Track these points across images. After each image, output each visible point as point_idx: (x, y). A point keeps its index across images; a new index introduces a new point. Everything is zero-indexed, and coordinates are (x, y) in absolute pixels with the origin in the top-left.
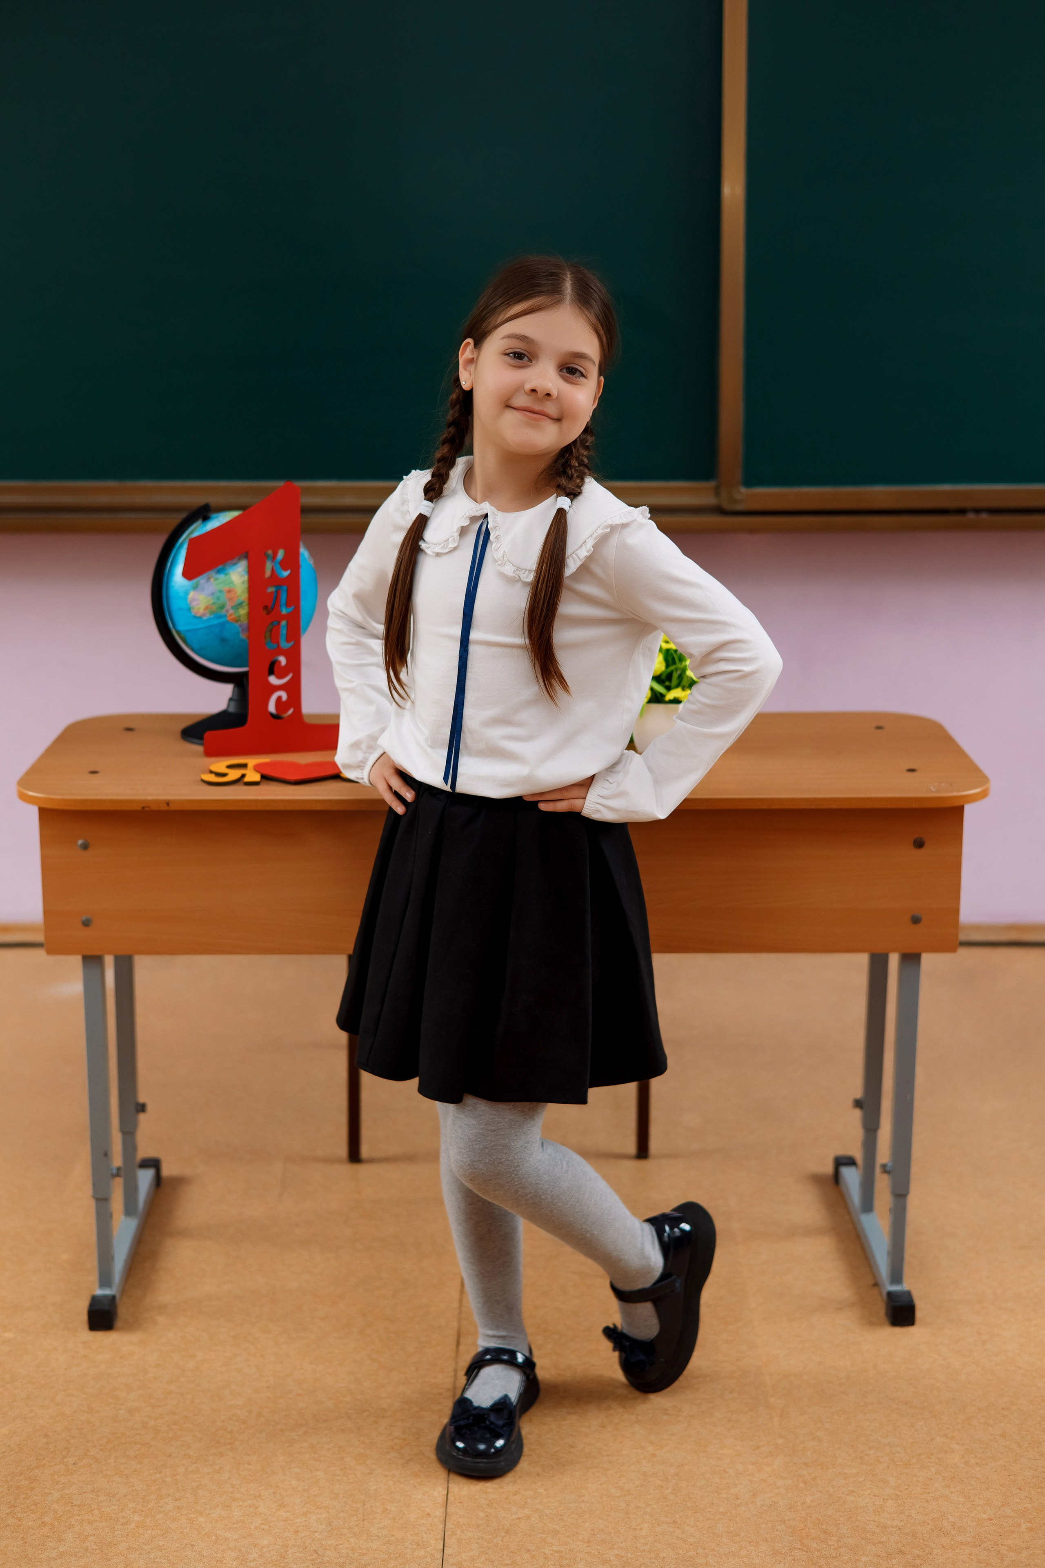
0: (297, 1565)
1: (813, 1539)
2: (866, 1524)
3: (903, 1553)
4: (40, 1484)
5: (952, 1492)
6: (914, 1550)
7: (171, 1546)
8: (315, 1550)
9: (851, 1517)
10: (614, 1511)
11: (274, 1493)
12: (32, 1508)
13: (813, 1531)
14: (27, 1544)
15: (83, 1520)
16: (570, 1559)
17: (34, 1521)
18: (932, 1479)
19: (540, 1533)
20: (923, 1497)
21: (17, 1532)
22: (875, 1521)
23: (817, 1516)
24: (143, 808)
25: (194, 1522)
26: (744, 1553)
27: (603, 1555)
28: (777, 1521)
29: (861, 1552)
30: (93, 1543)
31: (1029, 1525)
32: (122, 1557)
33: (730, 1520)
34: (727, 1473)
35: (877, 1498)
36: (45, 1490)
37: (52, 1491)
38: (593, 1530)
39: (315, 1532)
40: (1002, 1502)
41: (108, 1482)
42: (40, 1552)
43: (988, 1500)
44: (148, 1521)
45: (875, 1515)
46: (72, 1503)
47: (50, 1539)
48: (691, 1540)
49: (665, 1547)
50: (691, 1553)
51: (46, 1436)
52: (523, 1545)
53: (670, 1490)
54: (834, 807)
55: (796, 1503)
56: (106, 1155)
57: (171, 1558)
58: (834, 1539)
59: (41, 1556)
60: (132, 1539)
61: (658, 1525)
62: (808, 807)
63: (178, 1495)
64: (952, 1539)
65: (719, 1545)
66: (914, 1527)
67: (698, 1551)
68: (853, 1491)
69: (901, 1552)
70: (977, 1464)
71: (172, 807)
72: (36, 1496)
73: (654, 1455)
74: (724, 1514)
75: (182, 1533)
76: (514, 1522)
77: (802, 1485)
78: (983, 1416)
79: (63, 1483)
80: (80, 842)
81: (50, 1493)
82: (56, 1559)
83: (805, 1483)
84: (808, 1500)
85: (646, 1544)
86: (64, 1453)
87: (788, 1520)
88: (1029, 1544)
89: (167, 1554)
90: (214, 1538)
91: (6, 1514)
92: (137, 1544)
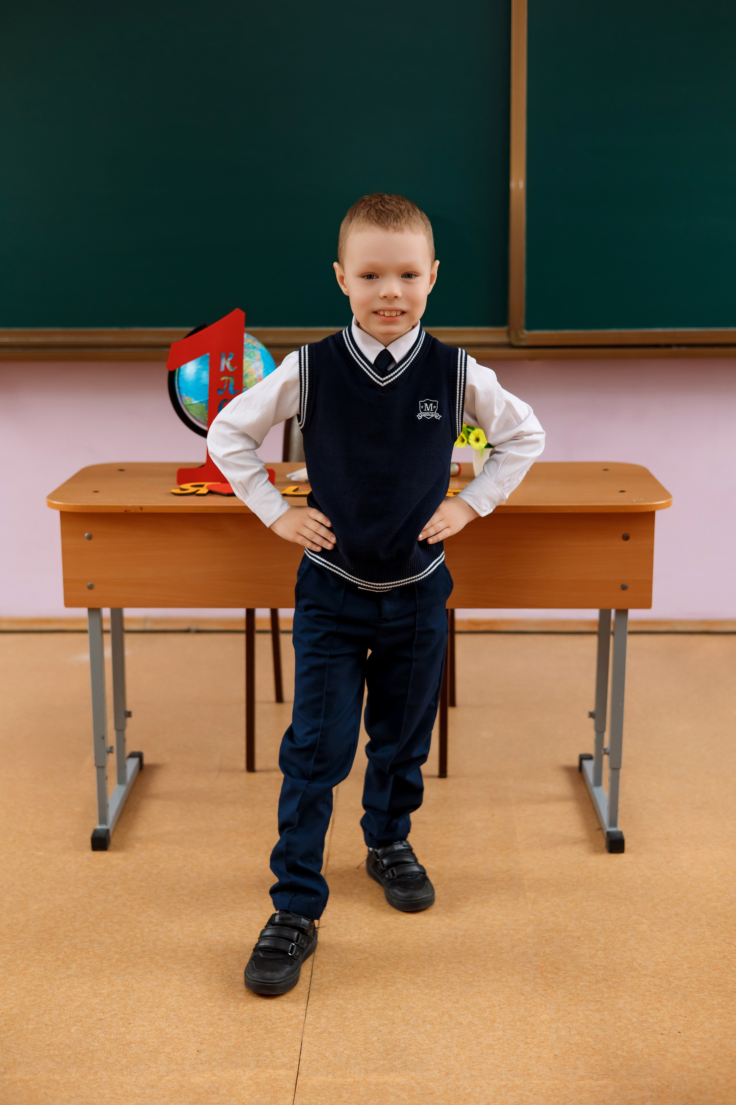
0: (217, 984)
1: (549, 972)
2: (584, 964)
3: (607, 980)
4: (56, 937)
5: (641, 947)
6: (613, 979)
7: (138, 972)
8: (229, 976)
9: (574, 960)
10: (422, 956)
11: (205, 943)
12: (51, 950)
13: (549, 968)
14: (47, 970)
15: (83, 957)
16: (392, 982)
17: (52, 957)
18: (628, 939)
19: (374, 967)
20: (622, 949)
21: (41, 963)
22: (589, 963)
23: (552, 959)
24: (126, 511)
25: (154, 959)
26: (504, 979)
27: (413, 980)
28: (527, 962)
29: (579, 980)
30: (88, 970)
31: (689, 965)
32: (107, 978)
33: (496, 961)
34: (496, 934)
35: (592, 950)
36: (60, 941)
37: (64, 941)
38: (408, 966)
39: (230, 965)
40: (672, 952)
41: (100, 936)
42: (55, 974)
43: (663, 951)
44: (124, 958)
45: (590, 959)
46: (76, 948)
47: (61, 968)
48: (471, 972)
49: (454, 976)
50: (470, 980)
51: (62, 910)
52: (362, 974)
53: (459, 944)
54: (570, 511)
55: (540, 952)
56: (103, 738)
57: (138, 979)
58: (563, 972)
59: (56, 977)
60: (114, 968)
61: (450, 963)
62: (553, 512)
63: (143, 944)
64: (639, 973)
65: (488, 975)
66: (615, 966)
67: (475, 978)
68: (577, 946)
69: (605, 980)
70: (658, 930)
71: (144, 511)
72: (54, 943)
73: (450, 924)
74: (493, 958)
75: (145, 965)
76: (357, 961)
77: (544, 942)
78: (664, 904)
79: (72, 937)
80: (86, 535)
81: (63, 942)
82: (65, 979)
83: (546, 941)
84: (547, 950)
85: (442, 974)
86: (73, 920)
87: (534, 961)
88: (688, 976)
89: (135, 977)
90: (165, 968)
91: (34, 953)
92: (117, 971)
